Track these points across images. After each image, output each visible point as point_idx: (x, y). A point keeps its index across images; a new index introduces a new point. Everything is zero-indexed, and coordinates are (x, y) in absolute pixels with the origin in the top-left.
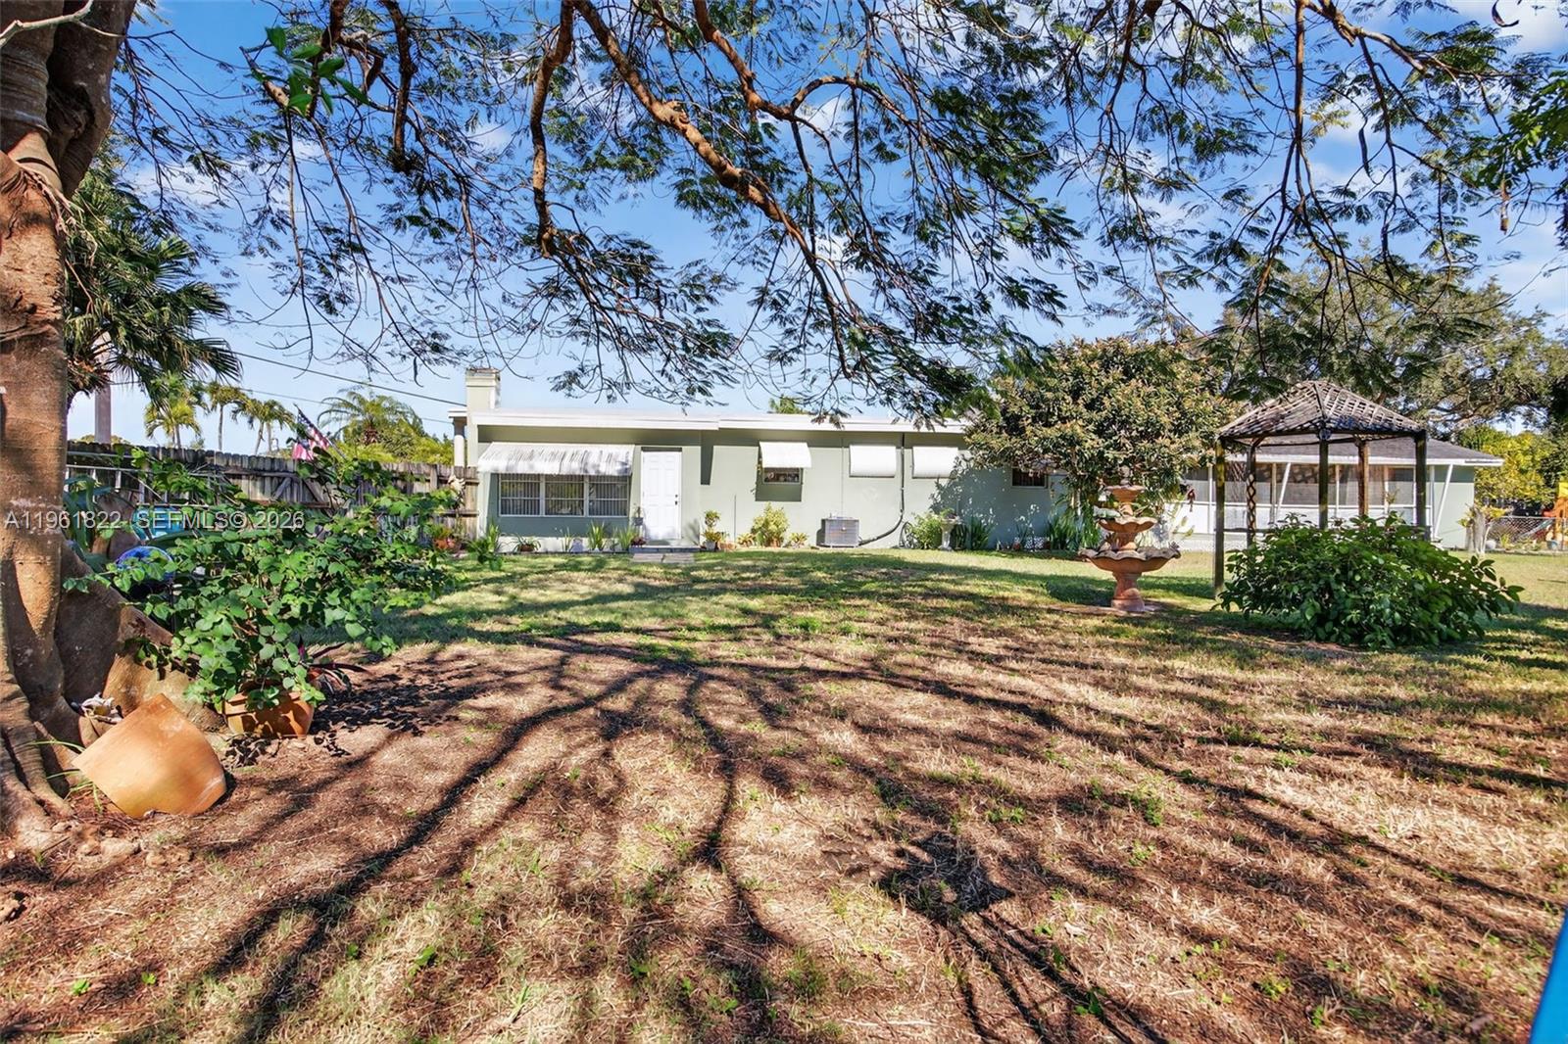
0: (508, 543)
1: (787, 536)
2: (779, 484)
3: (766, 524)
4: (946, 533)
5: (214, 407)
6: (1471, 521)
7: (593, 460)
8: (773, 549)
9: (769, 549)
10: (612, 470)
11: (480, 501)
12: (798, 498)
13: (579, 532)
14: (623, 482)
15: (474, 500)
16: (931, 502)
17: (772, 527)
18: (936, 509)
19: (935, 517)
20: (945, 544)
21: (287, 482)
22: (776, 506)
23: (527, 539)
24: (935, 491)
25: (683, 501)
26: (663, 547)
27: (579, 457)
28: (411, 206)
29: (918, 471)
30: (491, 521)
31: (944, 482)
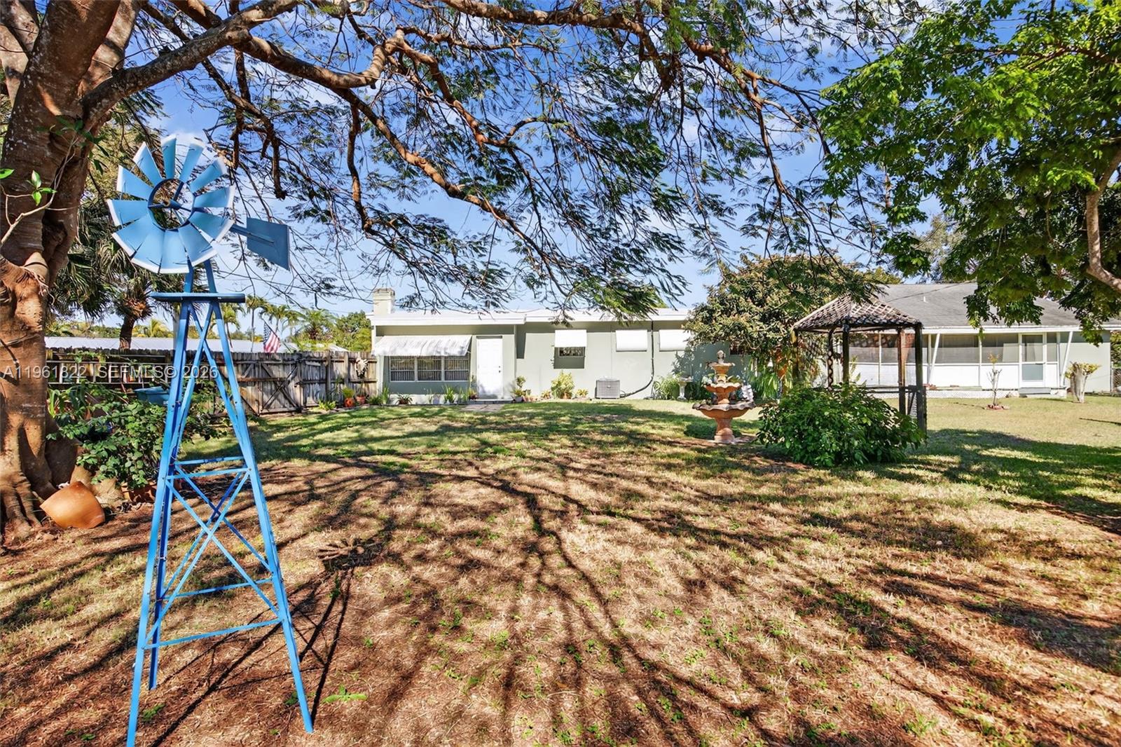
0: (395, 398)
1: (574, 392)
2: (569, 358)
3: (559, 383)
4: (682, 388)
5: (248, 311)
6: (1073, 374)
7: (443, 345)
8: (565, 400)
9: (562, 401)
10: (455, 352)
11: (378, 374)
12: (583, 367)
13: (439, 391)
14: (466, 359)
15: (374, 372)
16: (673, 368)
17: (563, 386)
18: (676, 371)
19: (675, 377)
20: (682, 395)
21: (251, 366)
22: (566, 371)
23: (404, 396)
24: (675, 360)
25: (503, 370)
26: (492, 400)
27: (434, 345)
28: (307, 205)
29: (663, 346)
30: (385, 385)
31: (681, 354)
